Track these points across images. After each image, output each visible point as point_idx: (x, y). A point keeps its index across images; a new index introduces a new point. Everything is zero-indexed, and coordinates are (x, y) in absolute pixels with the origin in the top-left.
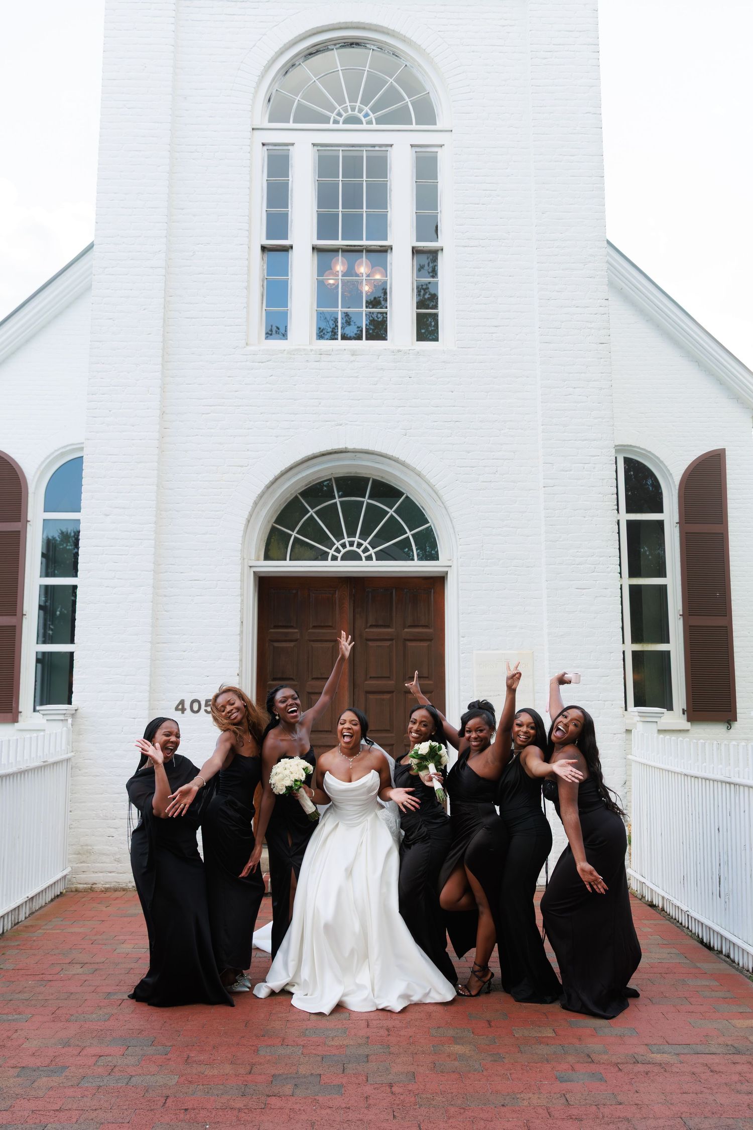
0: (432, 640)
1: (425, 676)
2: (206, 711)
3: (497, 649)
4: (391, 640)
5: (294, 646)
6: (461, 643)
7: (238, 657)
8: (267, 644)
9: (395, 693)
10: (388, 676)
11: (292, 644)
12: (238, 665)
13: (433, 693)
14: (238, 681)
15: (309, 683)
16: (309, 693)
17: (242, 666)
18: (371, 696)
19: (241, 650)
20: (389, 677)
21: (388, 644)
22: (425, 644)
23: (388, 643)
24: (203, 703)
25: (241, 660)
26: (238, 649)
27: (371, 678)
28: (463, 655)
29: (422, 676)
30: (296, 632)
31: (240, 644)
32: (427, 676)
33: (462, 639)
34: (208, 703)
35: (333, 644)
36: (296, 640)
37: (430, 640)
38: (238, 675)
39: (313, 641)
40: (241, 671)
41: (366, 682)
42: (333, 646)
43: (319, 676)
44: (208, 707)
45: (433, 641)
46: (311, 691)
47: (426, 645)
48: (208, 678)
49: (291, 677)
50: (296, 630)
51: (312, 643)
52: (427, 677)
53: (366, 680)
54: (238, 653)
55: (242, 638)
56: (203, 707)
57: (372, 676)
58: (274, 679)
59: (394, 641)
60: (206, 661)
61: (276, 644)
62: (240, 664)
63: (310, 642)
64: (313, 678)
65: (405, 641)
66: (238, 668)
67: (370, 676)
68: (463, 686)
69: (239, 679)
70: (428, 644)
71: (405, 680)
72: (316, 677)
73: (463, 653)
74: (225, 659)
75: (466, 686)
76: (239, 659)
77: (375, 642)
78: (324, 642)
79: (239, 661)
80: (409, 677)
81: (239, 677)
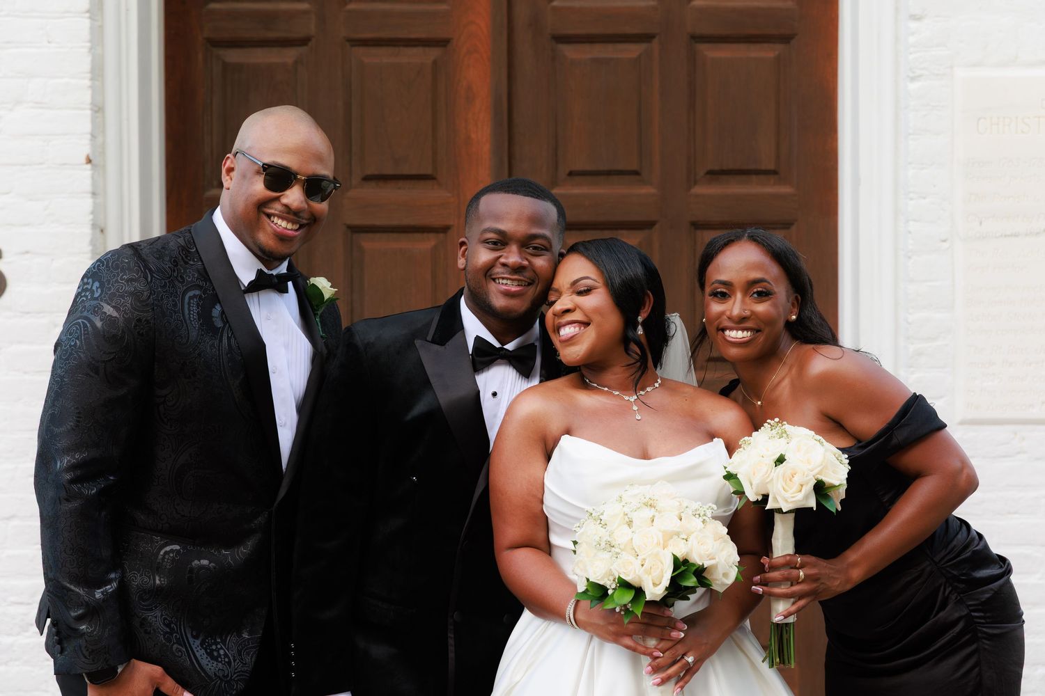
0: (793, 36)
1: (763, 167)
4: (646, 38)
5: (296, 62)
6: (911, 40)
7: (87, 97)
8: (200, 56)
9: (657, 226)
10: (635, 167)
11: (289, 56)
12: (88, 127)
13: (794, 228)
14: (89, 181)
15: (351, 193)
16: (356, 229)
17: (104, 132)
19: (97, 72)
20: (636, 173)
21: (634, 55)
22: (766, 53)
23: (632, 51)
25: (98, 109)
27: (571, 174)
28: (912, 86)
29: (752, 167)
30: (305, 12)
31: (91, 49)
32: (771, 167)
33: (913, 25)
35: (434, 53)
36: (304, 41)
37: (786, 39)
38: (89, 161)
39: (365, 43)
40: (103, 145)
42: (435, 63)
43: (389, 169)
45: (794, 42)
46: (358, 221)
47: (771, 55)
50: (304, 6)
51: (360, 51)
52: (775, 172)
54: (87, 82)
55: (101, 27)
57: (579, 166)
59: (656, 41)
61: (234, 56)
62: (93, 121)
63: (352, 46)
64: (367, 179)
65: (696, 42)
66: (89, 136)
67: (567, 172)
68: (911, 199)
69: (93, 175)
70: (777, 53)
71: (696, 183)
72: (376, 173)
73: (913, 79)
74: (36, 103)
75: (924, 198)
76: (92, 104)
77: (587, 47)
78: (402, 48)
79: (91, 109)
80: (711, 173)
81: (92, 169)
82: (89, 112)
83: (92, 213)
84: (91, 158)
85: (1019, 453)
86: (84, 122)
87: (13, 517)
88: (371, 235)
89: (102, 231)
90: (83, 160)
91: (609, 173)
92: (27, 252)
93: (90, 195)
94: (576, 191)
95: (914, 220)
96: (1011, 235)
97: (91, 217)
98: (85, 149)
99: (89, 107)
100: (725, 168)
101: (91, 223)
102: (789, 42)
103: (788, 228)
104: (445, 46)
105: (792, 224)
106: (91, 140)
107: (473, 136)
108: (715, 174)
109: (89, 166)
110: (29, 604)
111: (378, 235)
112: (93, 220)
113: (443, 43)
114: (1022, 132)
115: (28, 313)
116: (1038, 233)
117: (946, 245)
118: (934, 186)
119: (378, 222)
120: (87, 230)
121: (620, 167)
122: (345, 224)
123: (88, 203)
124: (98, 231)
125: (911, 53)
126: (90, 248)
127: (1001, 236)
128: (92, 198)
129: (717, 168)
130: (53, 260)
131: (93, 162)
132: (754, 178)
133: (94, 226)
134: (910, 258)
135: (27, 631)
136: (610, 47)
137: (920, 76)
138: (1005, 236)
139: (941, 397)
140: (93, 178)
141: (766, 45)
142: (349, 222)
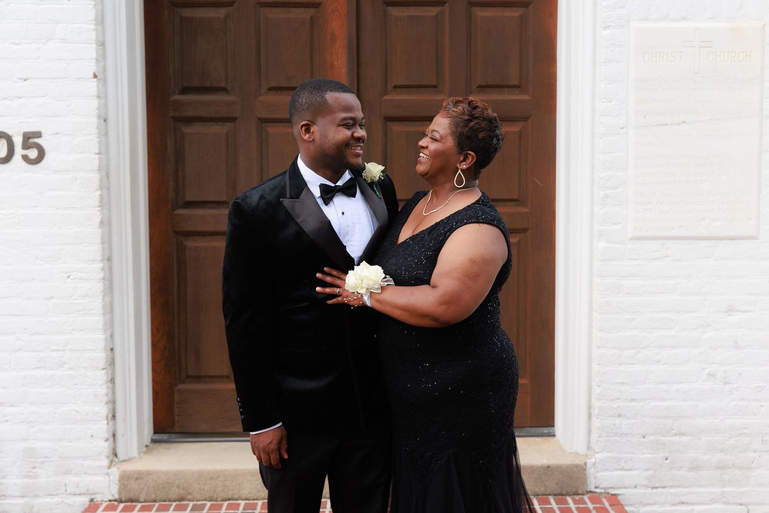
0: (530, 3)
1: (512, 84)
2: (25, 158)
3: (684, 19)
4: (441, 3)
5: (226, 17)
7: (93, 36)
8: (166, 13)
10: (434, 83)
11: (221, 13)
12: (94, 55)
13: (530, 121)
14: (95, 89)
15: (261, 98)
16: (263, 121)
17: (105, 58)
18: (396, 128)
19: (101, 20)
20: (435, 87)
21: (434, 14)
22: (514, 13)
23: (432, 11)
24: (18, 141)
25: (102, 44)
26: (93, 17)
27: (395, 87)
28: (607, 32)
29: (505, 83)
31: (95, 5)
32: (516, 83)
34: (31, 141)
35: (311, 12)
36: (231, 4)
37: (526, 5)
38: (95, 76)
39: (268, 5)
40: (105, 68)
41: (386, 97)
42: (312, 18)
43: (284, 84)
44: (31, 150)
45: (531, 6)
46: (265, 115)
47: (517, 14)
48: (26, 83)
49: (222, 85)
51: (265, 10)
52: (519, 87)
53: (385, 92)
54: (93, 27)
56: (19, 151)
57: (400, 83)
58: (185, 91)
59: (446, 6)
60: (18, 44)
61: (186, 13)
62: (97, 51)
63: (260, 7)
64: (271, 89)
65: (471, 6)
66: (95, 61)
67: (393, 85)
68: (603, 102)
69: (98, 84)
70: (520, 13)
71: (471, 93)
72: (276, 86)
73: (605, 28)
74: (61, 39)
75: (611, 102)
76: (96, 40)
77: (405, 8)
78: (291, 9)
79: (96, 44)
80: (480, 87)
81: (97, 82)
82: (95, 45)
83: (98, 109)
84: (97, 75)
85: (665, 257)
86: (91, 52)
87: (52, 297)
88: (273, 124)
89: (105, 120)
90: (92, 77)
91: (419, 87)
92: (57, 134)
93: (96, 98)
94: (398, 97)
95: (604, 115)
96: (663, 125)
97: (97, 111)
98: (92, 68)
99: (94, 42)
100: (488, 84)
101: (97, 115)
102: (528, 7)
103: (527, 121)
104: (318, 7)
105: (529, 118)
106: (96, 63)
107: (335, 63)
108: (483, 88)
109: (95, 80)
110: (63, 351)
111: (277, 124)
112: (98, 113)
113: (317, 5)
114: (671, 61)
115: (59, 171)
116: (679, 124)
117: (623, 131)
118: (617, 94)
119: (277, 116)
120: (95, 120)
121: (425, 83)
122: (257, 117)
123: (95, 103)
124: (102, 120)
125: (604, 13)
126: (97, 131)
127: (657, 125)
128: (97, 99)
129: (483, 84)
130: (73, 138)
131: (98, 77)
132: (506, 90)
133: (99, 117)
134: (601, 138)
135: (62, 367)
136: (419, 9)
137: (609, 26)
138: (659, 125)
139: (619, 223)
140: (98, 87)
141: (514, 8)
142: (259, 116)
